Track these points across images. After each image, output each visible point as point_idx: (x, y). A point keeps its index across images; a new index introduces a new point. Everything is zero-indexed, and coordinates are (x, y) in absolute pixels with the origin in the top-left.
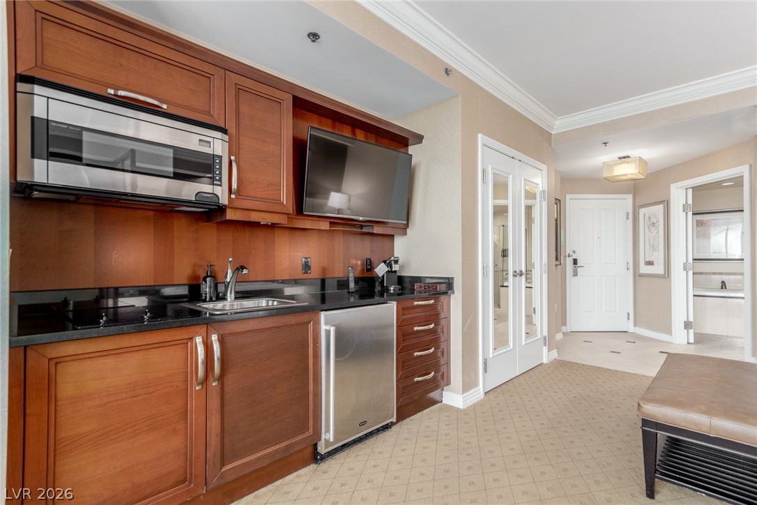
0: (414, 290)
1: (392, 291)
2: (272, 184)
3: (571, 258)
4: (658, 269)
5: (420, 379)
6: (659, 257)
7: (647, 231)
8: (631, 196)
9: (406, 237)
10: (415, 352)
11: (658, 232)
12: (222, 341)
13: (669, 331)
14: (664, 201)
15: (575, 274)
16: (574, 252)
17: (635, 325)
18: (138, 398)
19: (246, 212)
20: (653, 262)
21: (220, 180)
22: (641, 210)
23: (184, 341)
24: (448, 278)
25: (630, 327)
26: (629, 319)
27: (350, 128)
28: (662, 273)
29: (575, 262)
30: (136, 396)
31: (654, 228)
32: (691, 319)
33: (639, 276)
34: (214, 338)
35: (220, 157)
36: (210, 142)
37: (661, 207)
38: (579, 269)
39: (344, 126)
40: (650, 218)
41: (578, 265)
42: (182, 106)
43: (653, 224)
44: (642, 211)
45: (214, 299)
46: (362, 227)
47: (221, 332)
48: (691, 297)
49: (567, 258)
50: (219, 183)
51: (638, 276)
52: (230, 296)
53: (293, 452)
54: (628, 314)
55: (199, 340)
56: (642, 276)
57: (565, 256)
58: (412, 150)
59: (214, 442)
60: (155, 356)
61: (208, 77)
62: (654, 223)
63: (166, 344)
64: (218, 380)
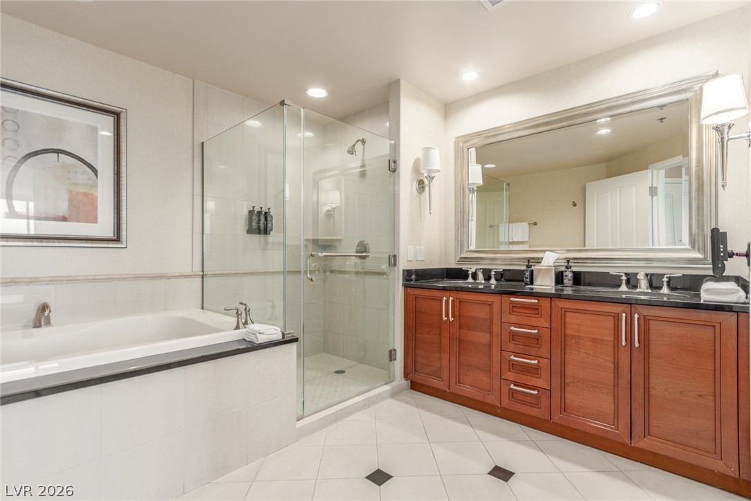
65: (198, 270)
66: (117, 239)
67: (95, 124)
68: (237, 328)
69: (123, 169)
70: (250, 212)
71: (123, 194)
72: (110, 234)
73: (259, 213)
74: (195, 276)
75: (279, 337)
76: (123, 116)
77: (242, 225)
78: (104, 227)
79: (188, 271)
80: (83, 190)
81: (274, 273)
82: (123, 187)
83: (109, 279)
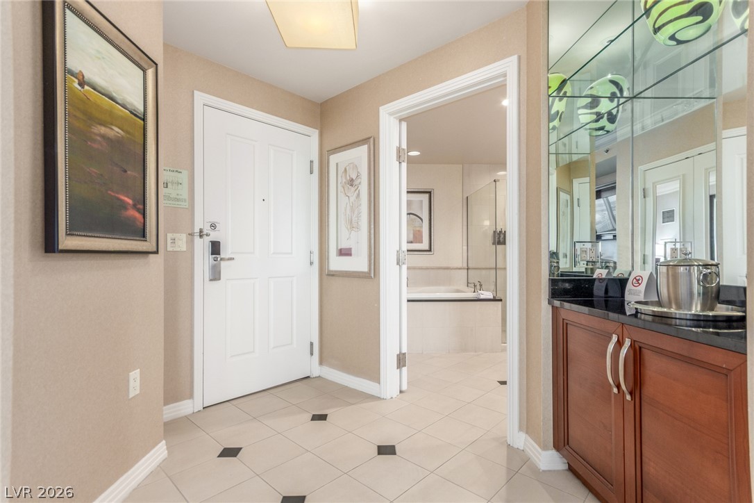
3: (207, 240)
4: (358, 263)
6: (359, 241)
7: (341, 195)
8: (317, 132)
11: (358, 195)
13: (375, 376)
14: (369, 138)
15: (216, 275)
16: (213, 226)
17: (321, 362)
20: (350, 249)
22: (332, 157)
25: (316, 369)
26: (312, 354)
28: (365, 269)
29: (215, 248)
31: (353, 189)
32: (404, 350)
33: (328, 275)
37: (365, 148)
38: (223, 263)
40: (345, 169)
41: (223, 255)
43: (351, 182)
44: (334, 159)
48: (405, 303)
49: (197, 239)
51: (326, 275)
54: (312, 344)
56: (333, 275)
57: (192, 235)
62: (352, 180)
65: (465, 266)
66: (430, 250)
67: (421, 199)
68: (474, 292)
69: (432, 217)
70: (494, 232)
71: (432, 229)
72: (427, 248)
73: (501, 232)
74: (464, 269)
75: (491, 297)
76: (432, 192)
77: (490, 239)
78: (425, 246)
79: (460, 265)
80: (418, 229)
81: (490, 269)
82: (432, 226)
83: (427, 268)
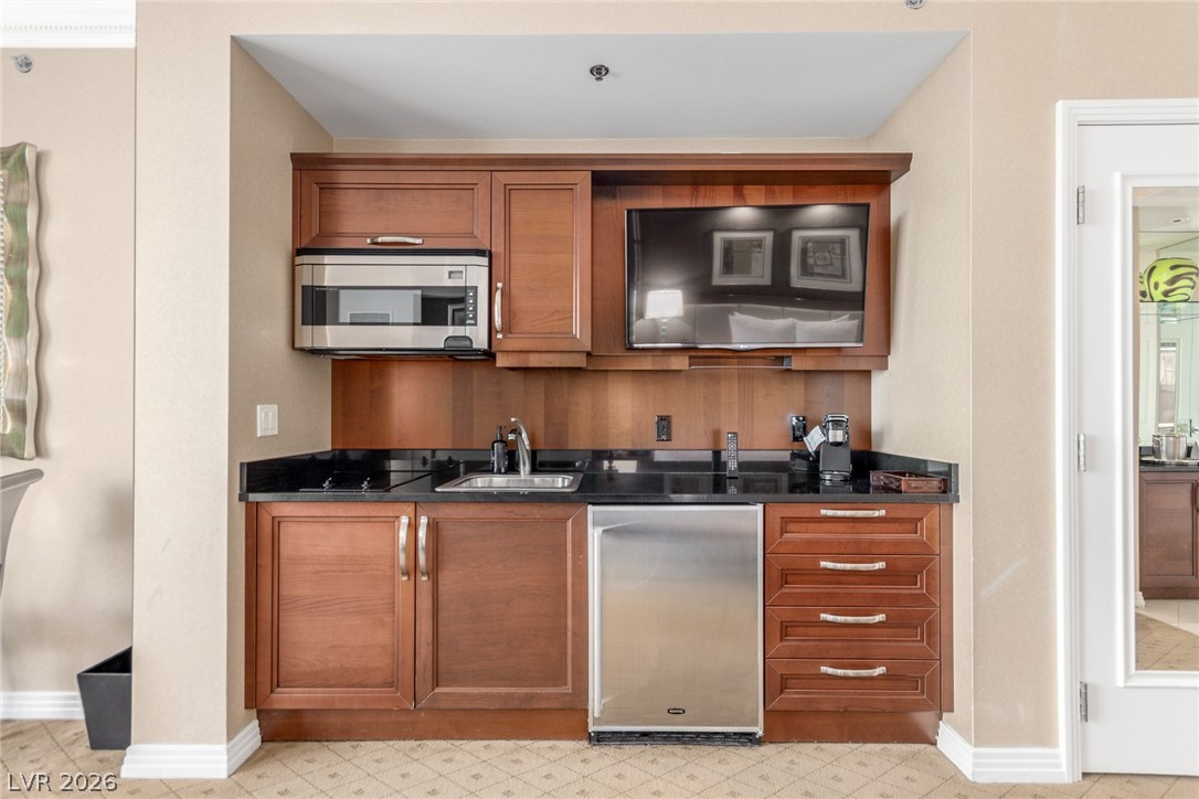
0: (869, 484)
1: (828, 483)
2: (558, 311)
5: (830, 671)
9: (886, 373)
10: (825, 612)
12: (434, 527)
18: (347, 574)
19: (523, 355)
21: (475, 318)
23: (392, 519)
24: (950, 465)
27: (730, 188)
30: (344, 571)
34: (424, 520)
35: (475, 289)
36: (462, 272)
39: (717, 187)
42: (459, 236)
45: (503, 470)
46: (780, 360)
47: (433, 515)
50: (472, 322)
52: (525, 468)
53: (536, 706)
55: (404, 520)
58: (897, 189)
59: (425, 652)
60: (361, 530)
61: (470, 188)
63: (372, 520)
64: (428, 574)
